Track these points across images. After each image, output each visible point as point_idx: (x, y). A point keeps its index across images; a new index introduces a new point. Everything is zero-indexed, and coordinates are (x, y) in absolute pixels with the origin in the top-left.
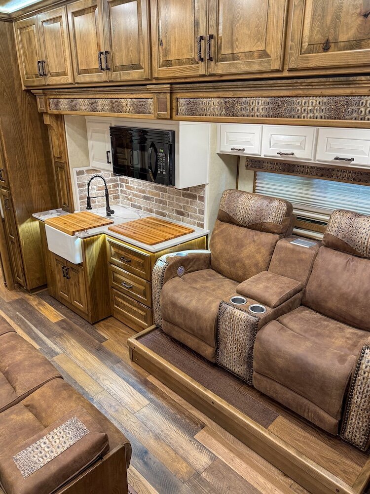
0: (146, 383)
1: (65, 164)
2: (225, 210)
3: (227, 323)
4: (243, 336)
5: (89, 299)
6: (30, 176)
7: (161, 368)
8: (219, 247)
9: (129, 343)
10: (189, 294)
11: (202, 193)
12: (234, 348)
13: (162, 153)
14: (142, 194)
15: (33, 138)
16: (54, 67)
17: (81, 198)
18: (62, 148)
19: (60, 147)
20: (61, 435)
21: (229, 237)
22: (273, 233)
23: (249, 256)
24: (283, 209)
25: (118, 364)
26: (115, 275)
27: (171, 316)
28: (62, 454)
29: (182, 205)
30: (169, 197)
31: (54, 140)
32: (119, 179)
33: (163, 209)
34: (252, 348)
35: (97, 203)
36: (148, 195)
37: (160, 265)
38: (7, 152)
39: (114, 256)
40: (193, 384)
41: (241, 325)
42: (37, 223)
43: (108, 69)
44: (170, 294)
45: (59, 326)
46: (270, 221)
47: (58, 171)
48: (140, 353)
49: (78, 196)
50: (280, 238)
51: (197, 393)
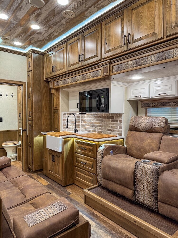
0: (93, 214)
1: (58, 110)
2: (133, 124)
3: (141, 172)
4: (150, 179)
5: (63, 172)
6: (42, 116)
7: (102, 204)
8: (131, 142)
9: (84, 192)
10: (117, 161)
11: (121, 119)
12: (146, 188)
13: (103, 98)
14: (91, 124)
15: (46, 100)
16: (59, 67)
17: (64, 126)
18: (58, 103)
19: (57, 103)
20: (52, 208)
21: (136, 137)
22: (160, 133)
23: (148, 145)
24: (163, 120)
25: (78, 205)
26: (77, 158)
27: (107, 174)
28: (53, 217)
29: (110, 126)
30: (104, 123)
31: (55, 100)
32: (80, 119)
33: (101, 129)
34: (156, 186)
35: (70, 129)
36: (94, 124)
37: (101, 148)
38: (34, 104)
39: (77, 148)
40: (122, 211)
41: (149, 172)
42: (43, 137)
43: (82, 60)
44: (107, 162)
45: (47, 187)
46: (157, 126)
47: (55, 114)
48: (90, 197)
49: (62, 124)
50: (164, 135)
51: (124, 217)
